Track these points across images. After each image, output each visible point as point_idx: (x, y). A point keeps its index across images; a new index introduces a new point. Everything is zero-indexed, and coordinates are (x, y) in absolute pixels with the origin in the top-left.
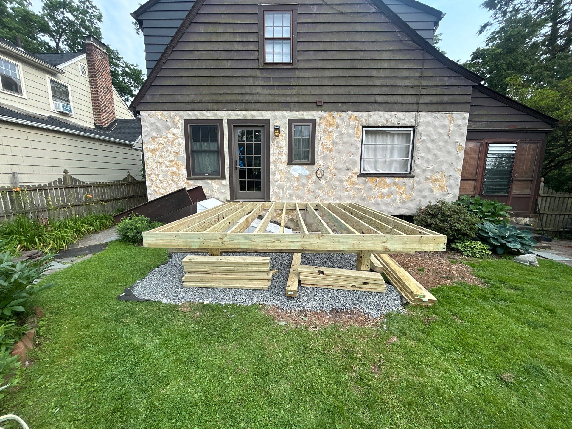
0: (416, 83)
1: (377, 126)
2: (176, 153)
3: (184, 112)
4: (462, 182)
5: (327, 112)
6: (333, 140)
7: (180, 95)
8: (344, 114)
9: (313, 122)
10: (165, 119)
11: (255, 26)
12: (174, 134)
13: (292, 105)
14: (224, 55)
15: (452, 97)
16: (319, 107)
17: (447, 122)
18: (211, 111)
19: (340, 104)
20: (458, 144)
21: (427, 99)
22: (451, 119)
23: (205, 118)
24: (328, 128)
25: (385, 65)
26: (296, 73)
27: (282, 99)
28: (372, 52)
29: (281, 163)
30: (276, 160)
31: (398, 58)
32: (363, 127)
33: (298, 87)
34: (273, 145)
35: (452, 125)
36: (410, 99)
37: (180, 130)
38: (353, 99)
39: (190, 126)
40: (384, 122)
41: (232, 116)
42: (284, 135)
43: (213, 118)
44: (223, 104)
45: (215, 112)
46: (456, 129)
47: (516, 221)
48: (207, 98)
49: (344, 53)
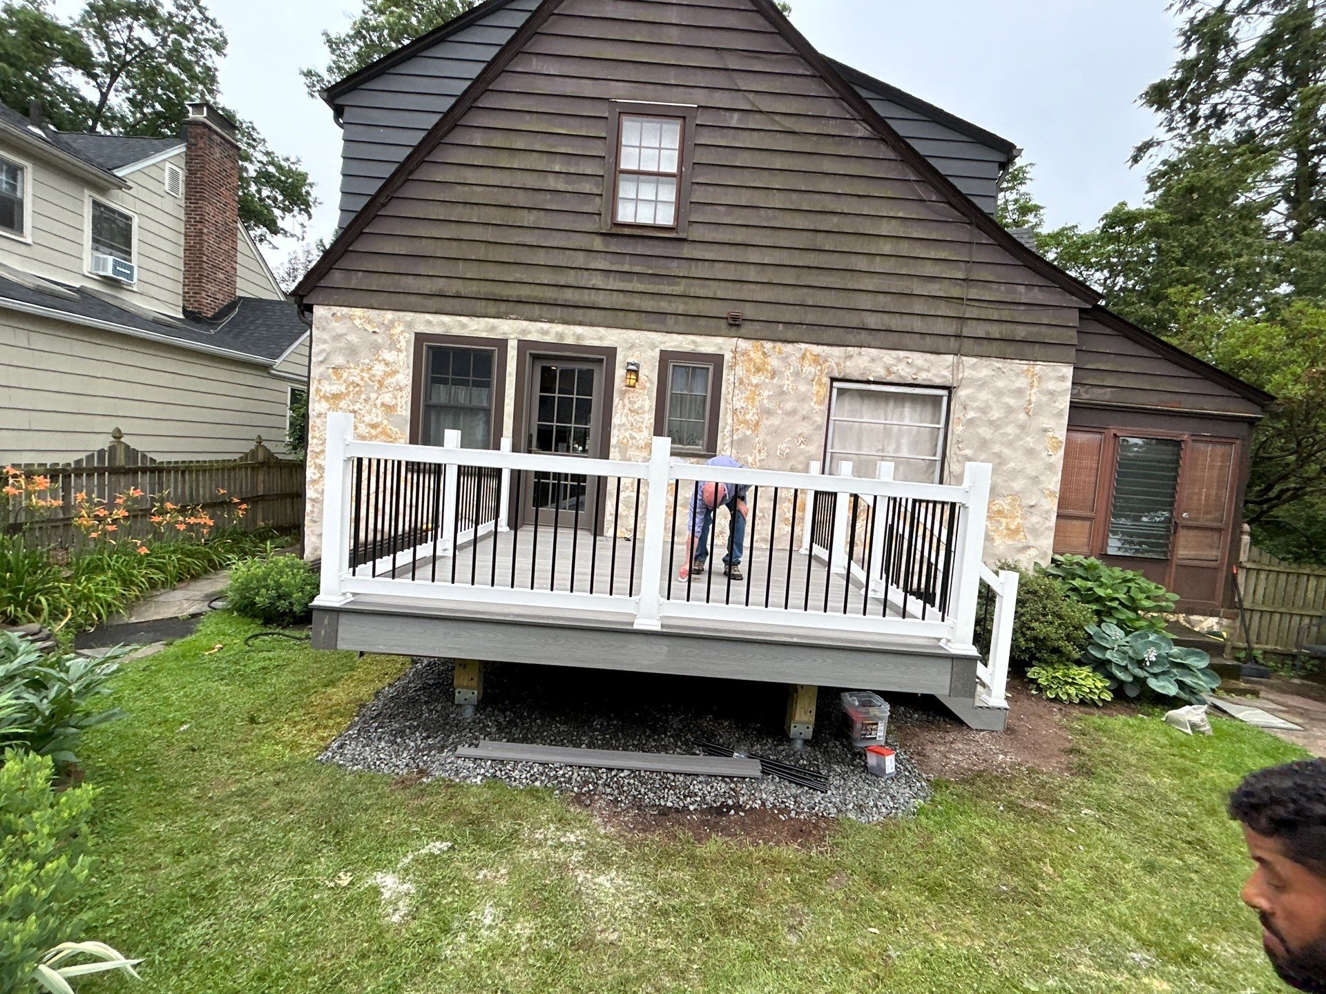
0: (955, 292)
1: (865, 379)
2: (389, 409)
3: (418, 315)
4: (1062, 521)
5: (752, 341)
6: (761, 405)
7: (411, 277)
8: (789, 348)
9: (717, 360)
10: (370, 329)
11: (599, 142)
12: (387, 364)
13: (670, 320)
14: (522, 199)
15: (1034, 329)
16: (734, 328)
17: (1022, 382)
18: (481, 319)
19: (781, 325)
20: (1050, 434)
21: (980, 330)
22: (1033, 376)
23: (465, 333)
24: (752, 378)
25: (887, 248)
26: (685, 250)
27: (649, 304)
28: (858, 219)
29: (637, 447)
30: (625, 441)
31: (915, 235)
32: (833, 380)
33: (687, 280)
34: (620, 406)
35: (1034, 390)
36: (940, 327)
37: (402, 356)
38: (811, 317)
39: (429, 347)
40: (878, 372)
41: (530, 333)
42: (648, 385)
43: (484, 335)
44: (511, 304)
45: (491, 321)
46: (1044, 399)
47: (1189, 622)
48: (475, 289)
49: (796, 215)
